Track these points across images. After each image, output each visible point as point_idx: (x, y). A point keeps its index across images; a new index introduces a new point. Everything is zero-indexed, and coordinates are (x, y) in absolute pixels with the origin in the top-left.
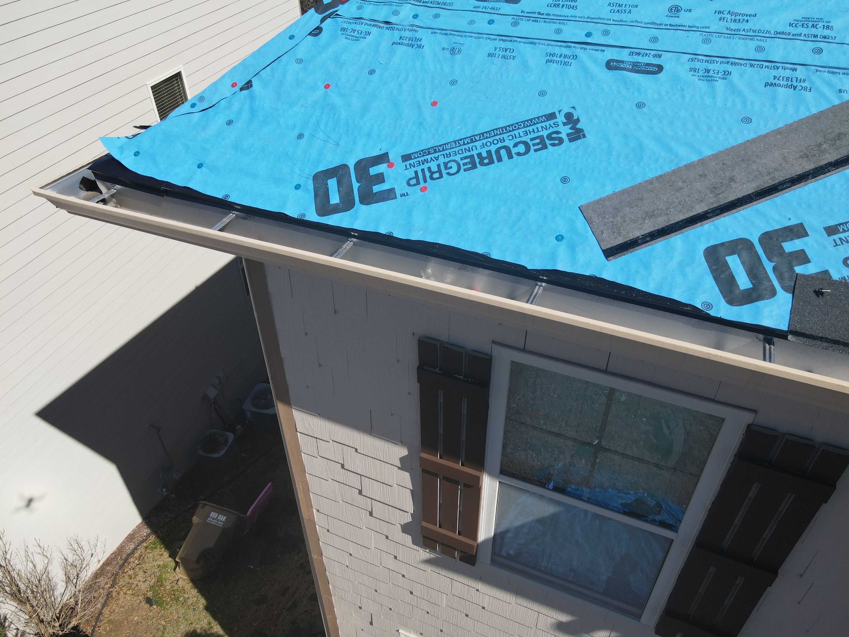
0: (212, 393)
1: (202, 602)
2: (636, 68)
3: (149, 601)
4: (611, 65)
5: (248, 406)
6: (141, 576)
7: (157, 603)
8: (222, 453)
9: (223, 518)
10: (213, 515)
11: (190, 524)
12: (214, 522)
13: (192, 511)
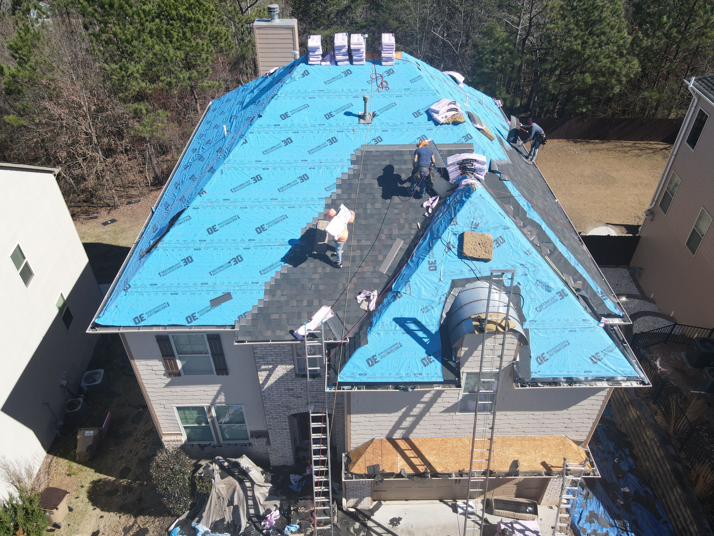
0: (64, 383)
1: (93, 470)
2: (175, 294)
3: (69, 475)
4: (171, 294)
5: (84, 384)
6: (60, 468)
7: (73, 474)
8: (79, 408)
9: (92, 432)
10: (86, 432)
11: (76, 440)
12: (88, 435)
13: (76, 434)
